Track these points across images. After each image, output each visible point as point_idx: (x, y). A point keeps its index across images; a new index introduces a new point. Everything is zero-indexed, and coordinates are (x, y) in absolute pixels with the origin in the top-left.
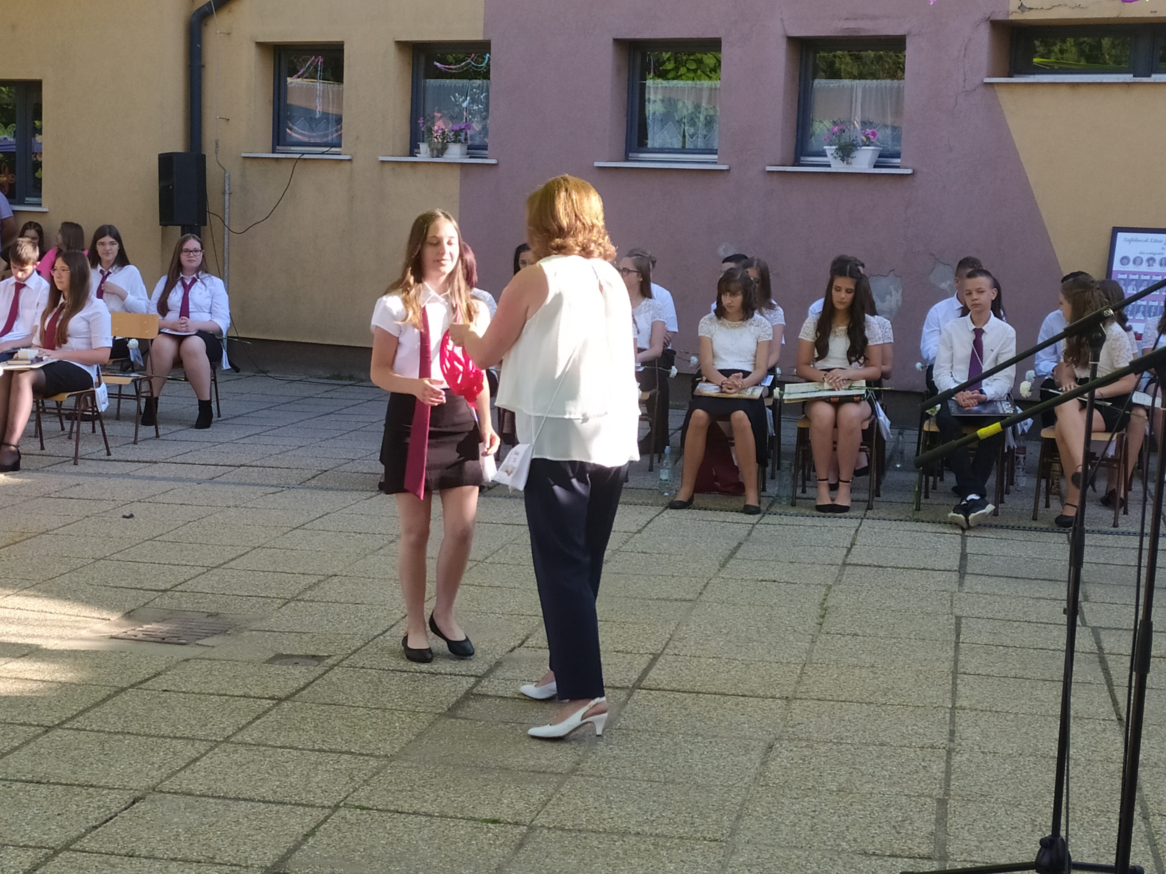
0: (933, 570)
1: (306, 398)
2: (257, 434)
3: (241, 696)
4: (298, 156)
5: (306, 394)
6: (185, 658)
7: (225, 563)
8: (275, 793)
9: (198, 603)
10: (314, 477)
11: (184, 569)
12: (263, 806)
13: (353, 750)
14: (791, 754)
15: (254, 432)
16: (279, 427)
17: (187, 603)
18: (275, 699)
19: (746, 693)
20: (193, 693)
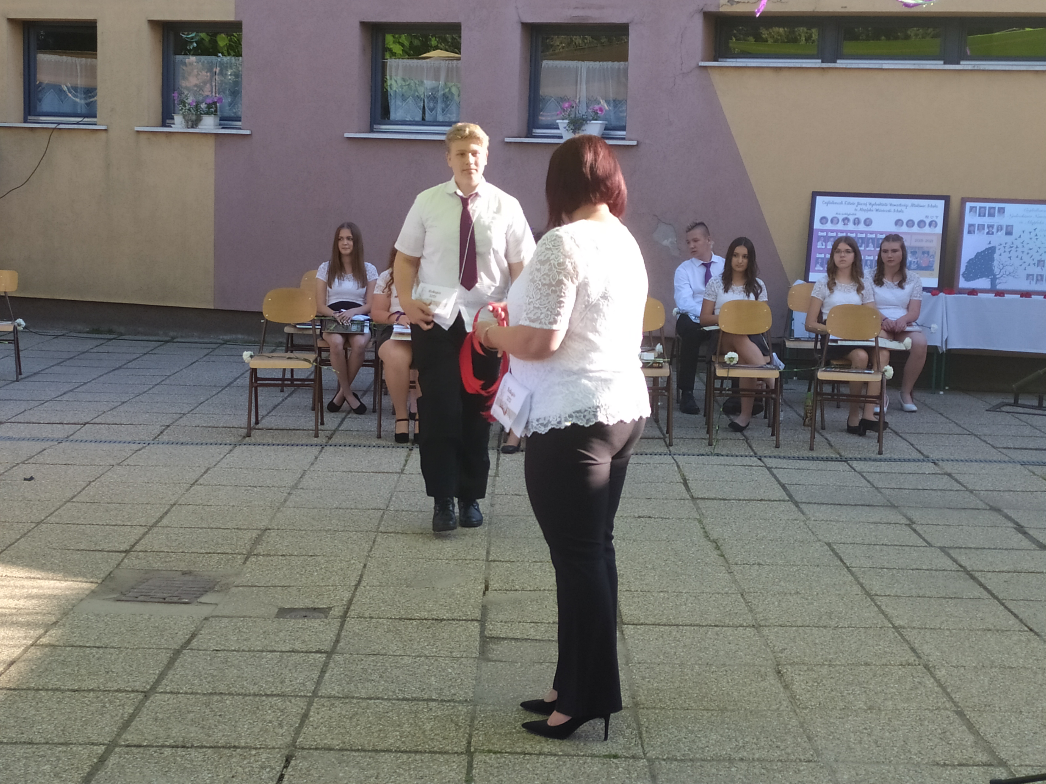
0: (769, 500)
1: (83, 353)
2: (71, 391)
3: (290, 651)
4: (53, 126)
5: (80, 349)
6: (203, 617)
7: (157, 522)
8: (403, 742)
9: (166, 562)
10: (161, 433)
11: (128, 529)
12: (405, 756)
13: (434, 698)
14: (802, 678)
15: (66, 390)
16: (85, 383)
17: (156, 563)
18: (321, 652)
19: (717, 623)
20: (243, 651)
